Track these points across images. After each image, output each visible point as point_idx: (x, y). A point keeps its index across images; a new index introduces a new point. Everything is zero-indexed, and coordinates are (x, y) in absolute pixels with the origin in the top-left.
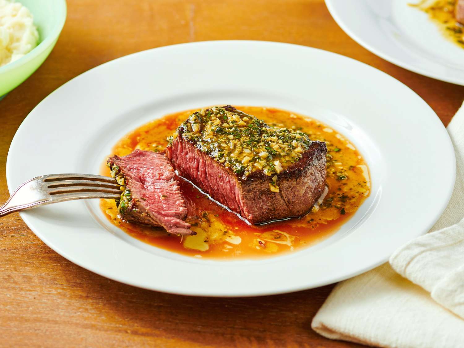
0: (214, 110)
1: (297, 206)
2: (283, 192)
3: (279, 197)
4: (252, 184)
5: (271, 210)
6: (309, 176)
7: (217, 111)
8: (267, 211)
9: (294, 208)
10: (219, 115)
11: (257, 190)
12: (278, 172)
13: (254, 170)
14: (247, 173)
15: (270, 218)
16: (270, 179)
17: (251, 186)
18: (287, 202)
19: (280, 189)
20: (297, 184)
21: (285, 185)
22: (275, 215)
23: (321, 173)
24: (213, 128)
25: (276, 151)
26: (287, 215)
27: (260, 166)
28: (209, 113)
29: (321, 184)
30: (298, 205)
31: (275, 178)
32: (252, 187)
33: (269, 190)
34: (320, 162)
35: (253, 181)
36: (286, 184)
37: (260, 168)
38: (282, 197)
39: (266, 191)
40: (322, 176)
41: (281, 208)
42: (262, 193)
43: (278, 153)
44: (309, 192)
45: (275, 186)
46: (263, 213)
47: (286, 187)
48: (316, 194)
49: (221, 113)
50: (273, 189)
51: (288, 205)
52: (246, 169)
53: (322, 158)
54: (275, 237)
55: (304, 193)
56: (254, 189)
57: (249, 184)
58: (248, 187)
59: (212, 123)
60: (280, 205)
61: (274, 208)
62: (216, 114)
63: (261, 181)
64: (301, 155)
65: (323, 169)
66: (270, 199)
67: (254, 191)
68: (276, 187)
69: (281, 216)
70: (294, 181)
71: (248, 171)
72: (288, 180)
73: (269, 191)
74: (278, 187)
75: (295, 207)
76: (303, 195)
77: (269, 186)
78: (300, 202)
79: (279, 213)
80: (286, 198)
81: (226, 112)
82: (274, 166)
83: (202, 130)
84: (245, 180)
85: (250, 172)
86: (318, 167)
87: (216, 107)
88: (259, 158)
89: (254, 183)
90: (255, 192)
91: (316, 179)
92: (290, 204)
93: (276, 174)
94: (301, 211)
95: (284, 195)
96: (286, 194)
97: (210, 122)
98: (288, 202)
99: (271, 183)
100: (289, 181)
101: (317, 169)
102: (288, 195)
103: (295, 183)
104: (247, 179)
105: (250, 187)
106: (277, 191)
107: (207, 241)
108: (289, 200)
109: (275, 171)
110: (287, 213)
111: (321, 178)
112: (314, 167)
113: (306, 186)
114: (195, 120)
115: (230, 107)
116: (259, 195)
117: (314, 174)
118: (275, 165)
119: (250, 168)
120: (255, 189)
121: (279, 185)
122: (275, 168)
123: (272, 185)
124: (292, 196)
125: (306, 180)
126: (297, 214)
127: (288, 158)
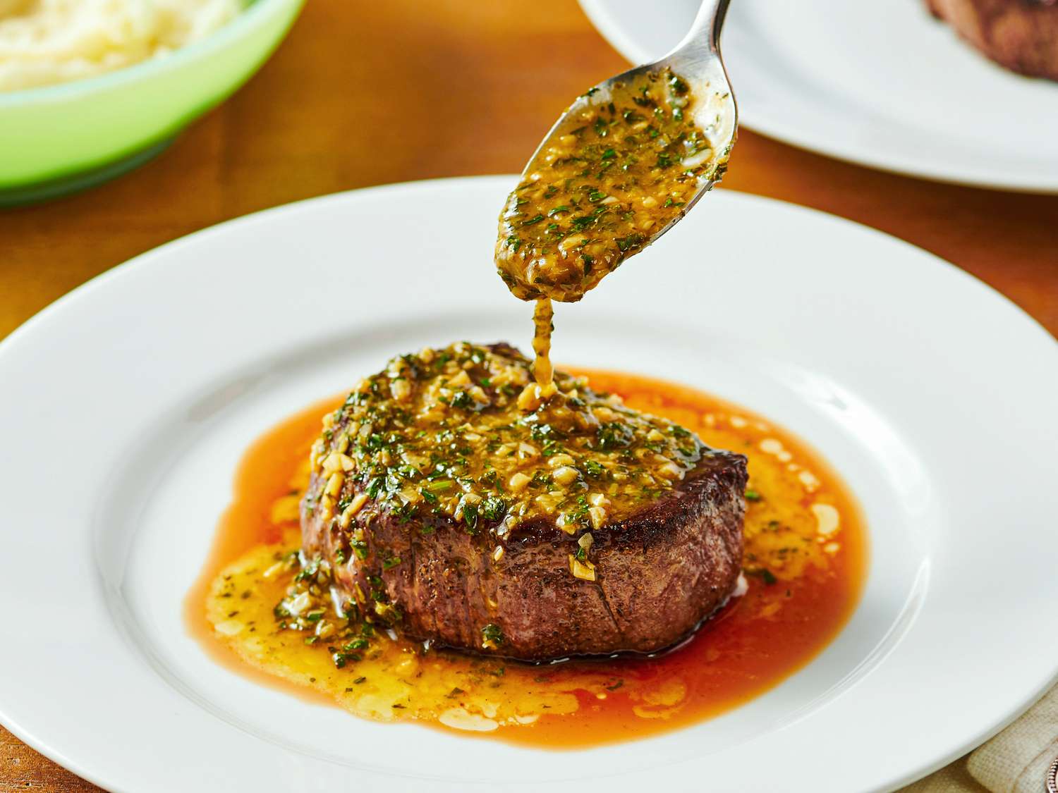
0: (459, 349)
1: (642, 623)
2: (604, 582)
3: (594, 597)
4: (524, 552)
5: (567, 629)
6: (685, 543)
7: (467, 354)
8: (556, 630)
9: (633, 628)
10: (468, 365)
11: (535, 569)
12: (597, 526)
13: (532, 514)
14: (510, 521)
15: (563, 649)
16: (571, 543)
17: (519, 556)
18: (614, 611)
19: (597, 571)
20: (645, 563)
21: (613, 562)
22: (579, 643)
23: (726, 540)
24: (445, 393)
25: (602, 467)
26: (612, 645)
27: (549, 505)
28: (441, 360)
29: (721, 569)
30: (645, 623)
31: (584, 542)
32: (522, 560)
33: (567, 573)
34: (726, 507)
35: (526, 545)
36: (615, 559)
37: (550, 509)
38: (602, 595)
39: (558, 576)
40: (728, 548)
41: (595, 627)
42: (549, 580)
43: (606, 471)
44: (679, 588)
45: (583, 563)
46: (544, 636)
47: (614, 569)
48: (701, 597)
49: (476, 359)
50: (578, 570)
51: (616, 618)
52: (511, 510)
53: (730, 499)
55: (665, 589)
56: (526, 565)
57: (514, 549)
58: (510, 557)
59: (445, 381)
60: (594, 616)
61: (576, 624)
62: (461, 361)
63: (549, 546)
64: (669, 483)
65: (732, 527)
66: (567, 597)
67: (527, 571)
68: (586, 566)
69: (595, 647)
70: (638, 554)
71: (515, 514)
72: (621, 550)
73: (567, 577)
74: (592, 566)
75: (637, 626)
76: (661, 595)
77: (568, 562)
78: (651, 615)
79: (589, 639)
80: (614, 600)
81: (489, 355)
82: (587, 508)
83: (415, 397)
84: (505, 538)
85: (520, 518)
86: (717, 522)
87: (465, 343)
88: (550, 481)
89: (529, 551)
90: (529, 574)
91: (706, 554)
92: (621, 616)
93: (590, 529)
94: (652, 639)
95: (607, 590)
96: (615, 588)
97: (440, 378)
98: (618, 612)
99: (574, 554)
100: (625, 552)
101: (711, 526)
102: (619, 592)
103: (641, 558)
104: (509, 537)
105: (517, 558)
106: (591, 576)
108: (620, 605)
109: (585, 517)
110: (613, 640)
111: (724, 553)
112: (703, 520)
113: (673, 569)
114: (402, 370)
115: (506, 346)
116: (540, 583)
117: (700, 538)
118: (591, 506)
119: (521, 508)
120: (531, 567)
121: (595, 562)
122: (588, 511)
123: (577, 559)
124: (631, 594)
125: (673, 554)
126: (641, 646)
127: (630, 489)
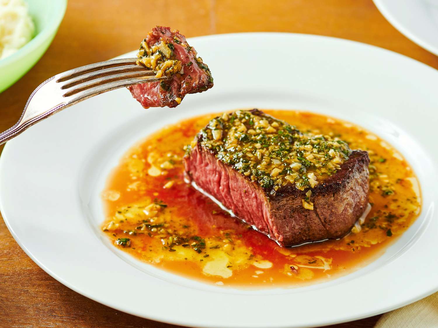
0: (238, 114)
1: (335, 225)
2: (318, 210)
3: (314, 215)
4: (282, 200)
5: (305, 231)
6: (349, 191)
7: (242, 116)
8: (300, 231)
9: (332, 228)
10: (244, 120)
11: (288, 207)
12: (313, 186)
13: (285, 184)
14: (276, 188)
15: (303, 239)
16: (303, 194)
17: (281, 202)
18: (323, 221)
19: (314, 205)
20: (334, 200)
21: (320, 201)
22: (309, 236)
23: (363, 188)
24: (237, 135)
25: (311, 162)
26: (323, 236)
27: (291, 179)
28: (232, 118)
29: (363, 199)
30: (336, 225)
31: (308, 194)
32: (282, 203)
33: (302, 207)
34: (362, 174)
35: (283, 197)
36: (321, 200)
37: (292, 181)
38: (317, 215)
39: (298, 209)
40: (364, 191)
41: (316, 228)
42: (294, 211)
43: (312, 164)
44: (348, 209)
45: (308, 203)
46: (295, 234)
47: (321, 204)
48: (356, 211)
49: (247, 118)
50: (306, 206)
51: (324, 224)
52: (275, 183)
53: (364, 170)
54: (309, 262)
55: (343, 210)
56: (284, 205)
57: (279, 200)
58: (277, 203)
59: (236, 130)
60: (315, 224)
61: (309, 228)
62: (241, 119)
63: (293, 197)
64: (339, 166)
65: (365, 182)
66: (303, 217)
67: (285, 208)
68: (310, 204)
69: (316, 237)
70: (331, 197)
71: (278, 185)
72: (324, 196)
73: (302, 209)
74: (312, 204)
75: (333, 227)
76: (342, 213)
77: (302, 202)
78: (339, 221)
79: (313, 234)
80: (322, 216)
81: (252, 116)
82: (307, 180)
83: (224, 136)
84: (274, 195)
85: (280, 186)
86: (360, 181)
87: (241, 111)
88: (291, 169)
89: (285, 199)
91: (357, 194)
92: (326, 223)
93: (310, 188)
94: (339, 232)
95: (319, 213)
96: (322, 212)
97: (234, 128)
98: (325, 221)
99: (304, 199)
100: (325, 197)
101: (358, 182)
102: (324, 213)
103: (332, 199)
104: (276, 194)
105: (280, 203)
106: (311, 208)
107: (231, 267)
108: (325, 219)
109: (309, 185)
110: (324, 233)
111: (363, 193)
112: (355, 180)
113: (346, 202)
114: (216, 125)
115: (257, 111)
116: (291, 212)
117: (354, 188)
118: (309, 179)
119: (280, 181)
120: (286, 206)
121: (313, 202)
122: (309, 181)
123: (305, 201)
124: (329, 213)
125: (345, 196)
126: (335, 235)
127: (324, 170)
